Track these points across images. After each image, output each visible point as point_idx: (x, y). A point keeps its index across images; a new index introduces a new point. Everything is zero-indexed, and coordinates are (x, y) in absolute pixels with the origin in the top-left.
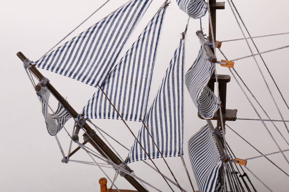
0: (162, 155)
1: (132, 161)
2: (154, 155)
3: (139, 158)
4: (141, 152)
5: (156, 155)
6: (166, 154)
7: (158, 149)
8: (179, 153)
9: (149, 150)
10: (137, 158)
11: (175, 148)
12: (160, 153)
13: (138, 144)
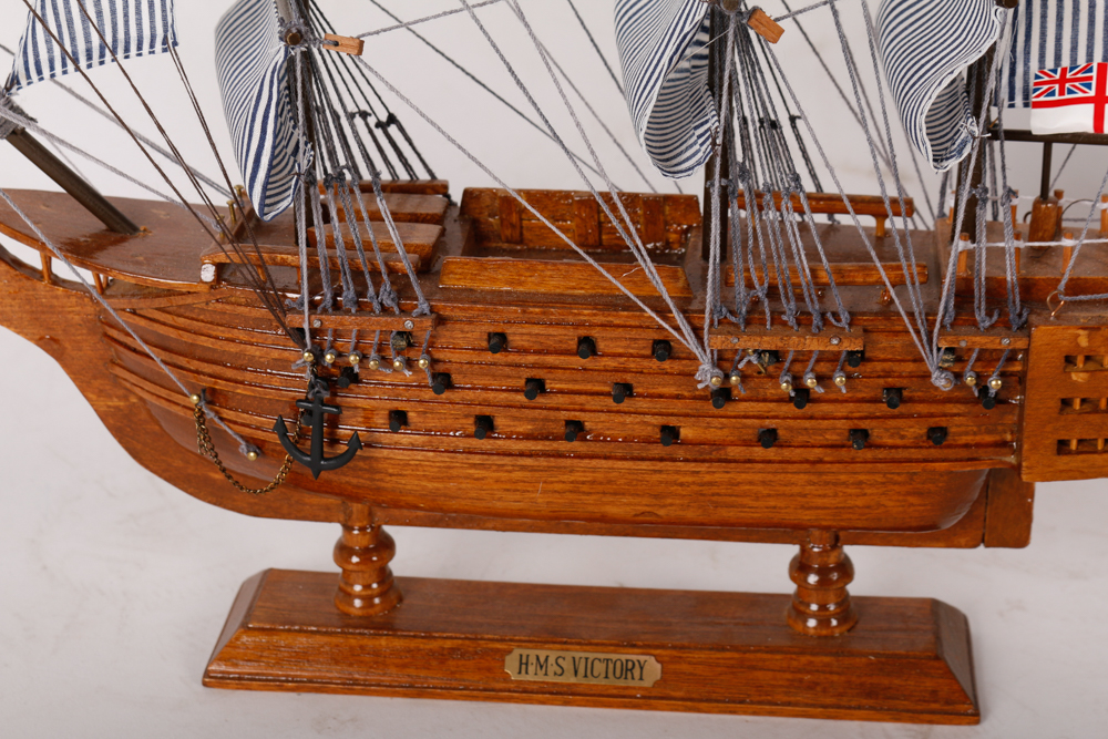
0: (114, 52)
1: (23, 81)
2: (89, 57)
3: (46, 72)
4: (50, 50)
5: (96, 54)
6: (127, 49)
7: (102, 37)
8: (165, 41)
9: (73, 39)
10: (39, 72)
11: (153, 28)
12: (108, 50)
13: (39, 25)
